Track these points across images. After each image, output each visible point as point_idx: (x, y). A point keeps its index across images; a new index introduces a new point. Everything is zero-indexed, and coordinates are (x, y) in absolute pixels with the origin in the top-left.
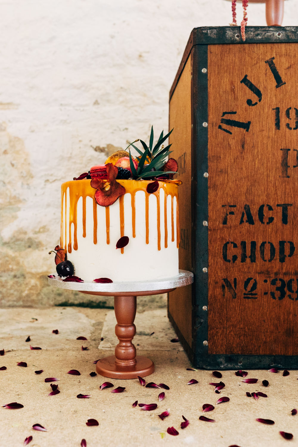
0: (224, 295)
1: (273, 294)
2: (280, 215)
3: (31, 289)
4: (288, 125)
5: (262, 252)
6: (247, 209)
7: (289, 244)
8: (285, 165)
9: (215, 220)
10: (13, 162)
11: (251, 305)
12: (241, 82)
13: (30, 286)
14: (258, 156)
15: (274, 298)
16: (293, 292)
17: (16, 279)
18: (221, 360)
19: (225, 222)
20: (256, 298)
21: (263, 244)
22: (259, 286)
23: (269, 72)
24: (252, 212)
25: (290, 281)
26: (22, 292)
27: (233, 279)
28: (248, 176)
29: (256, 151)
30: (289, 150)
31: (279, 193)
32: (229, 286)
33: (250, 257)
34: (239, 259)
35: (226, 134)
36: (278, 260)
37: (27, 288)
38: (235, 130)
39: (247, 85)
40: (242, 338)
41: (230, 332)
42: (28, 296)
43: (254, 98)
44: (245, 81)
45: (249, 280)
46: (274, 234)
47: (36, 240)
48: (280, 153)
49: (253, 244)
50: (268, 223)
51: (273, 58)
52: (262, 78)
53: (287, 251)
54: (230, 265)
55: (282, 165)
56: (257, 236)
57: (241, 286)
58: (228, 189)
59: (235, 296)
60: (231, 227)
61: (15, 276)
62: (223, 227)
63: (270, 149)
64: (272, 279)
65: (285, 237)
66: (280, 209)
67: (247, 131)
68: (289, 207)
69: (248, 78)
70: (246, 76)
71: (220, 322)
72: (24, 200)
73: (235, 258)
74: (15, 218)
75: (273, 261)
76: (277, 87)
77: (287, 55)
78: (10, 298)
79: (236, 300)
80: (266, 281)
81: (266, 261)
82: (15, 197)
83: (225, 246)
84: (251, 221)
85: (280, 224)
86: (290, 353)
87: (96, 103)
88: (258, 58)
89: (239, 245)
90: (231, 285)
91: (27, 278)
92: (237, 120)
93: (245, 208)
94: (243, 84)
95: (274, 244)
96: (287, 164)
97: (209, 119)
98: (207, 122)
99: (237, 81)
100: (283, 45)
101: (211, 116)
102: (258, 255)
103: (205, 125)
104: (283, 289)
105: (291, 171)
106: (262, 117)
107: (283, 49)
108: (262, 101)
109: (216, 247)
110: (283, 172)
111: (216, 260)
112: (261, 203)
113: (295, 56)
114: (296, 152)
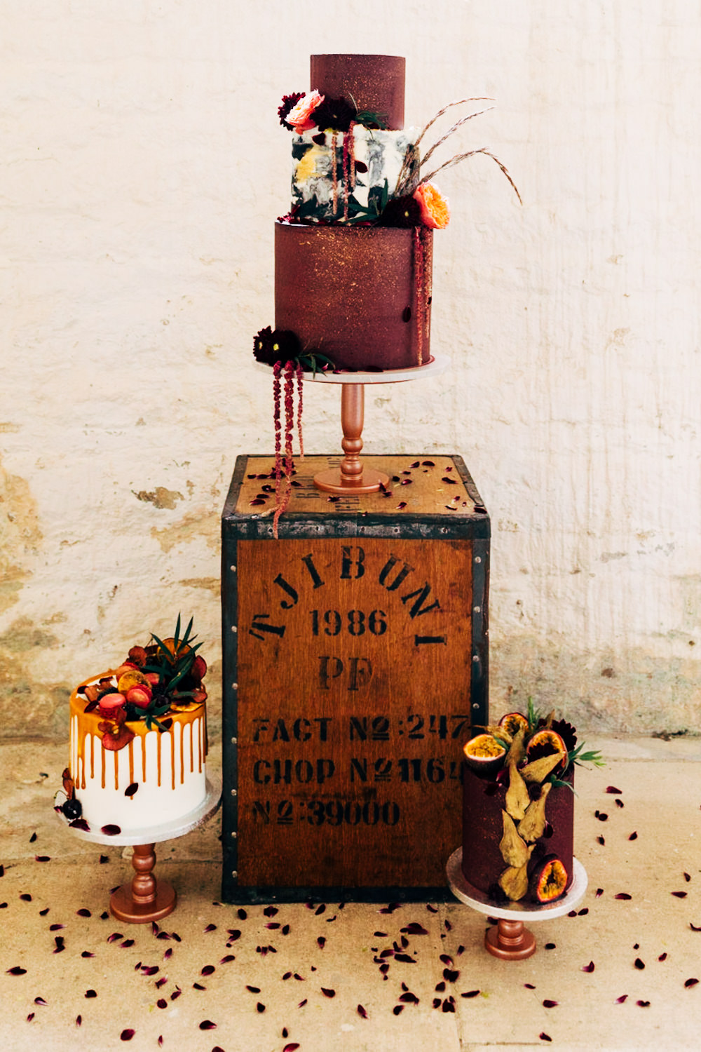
0: (255, 820)
1: (310, 819)
2: (318, 730)
3: (39, 710)
4: (327, 630)
5: (298, 773)
6: (281, 723)
7: (328, 764)
8: (324, 674)
9: (246, 736)
10: (11, 515)
11: (285, 831)
13: (38, 706)
14: (294, 664)
15: (311, 822)
16: (333, 816)
17: (16, 695)
18: (252, 892)
19: (256, 738)
20: (292, 823)
21: (299, 763)
22: (296, 810)
23: (306, 570)
24: (286, 727)
25: (331, 804)
26: (26, 714)
27: (265, 802)
28: (282, 688)
29: (291, 660)
30: (328, 658)
31: (317, 706)
32: (262, 810)
33: (285, 777)
34: (272, 779)
35: (258, 640)
36: (316, 781)
37: (34, 709)
38: (268, 635)
39: (281, 585)
40: (276, 868)
41: (262, 861)
42: (33, 720)
43: (289, 600)
44: (279, 580)
45: (283, 803)
46: (311, 752)
47: (48, 634)
48: (318, 662)
49: (288, 763)
50: (305, 740)
51: (311, 555)
52: (299, 577)
53: (326, 771)
54: (263, 786)
55: (320, 674)
56: (292, 754)
57: (274, 810)
58: (260, 701)
59: (267, 821)
60: (263, 744)
61: (15, 690)
62: (254, 744)
63: (306, 656)
64: (308, 802)
65: (323, 755)
66: (318, 724)
67: (282, 636)
68: (328, 722)
69: (282, 577)
70: (280, 575)
71: (251, 850)
72: (29, 572)
73: (267, 778)
74: (15, 600)
75: (310, 782)
76: (315, 587)
77: (327, 551)
78: (7, 724)
79: (269, 825)
81: (302, 782)
82: (14, 568)
83: (257, 766)
84: (285, 737)
85: (318, 741)
86: (330, 884)
87: (141, 422)
88: (294, 555)
89: (272, 764)
91: (33, 692)
92: (270, 624)
93: (279, 723)
94: (277, 584)
95: (312, 763)
96: (326, 673)
97: (239, 623)
98: (236, 626)
99: (270, 582)
100: (322, 540)
101: (240, 620)
102: (294, 775)
103: (234, 629)
104: (321, 812)
105: (330, 682)
106: (298, 622)
107: (322, 545)
108: (298, 603)
109: (246, 767)
110: (321, 683)
111: (245, 781)
112: (297, 717)
113: (335, 553)
114: (335, 661)
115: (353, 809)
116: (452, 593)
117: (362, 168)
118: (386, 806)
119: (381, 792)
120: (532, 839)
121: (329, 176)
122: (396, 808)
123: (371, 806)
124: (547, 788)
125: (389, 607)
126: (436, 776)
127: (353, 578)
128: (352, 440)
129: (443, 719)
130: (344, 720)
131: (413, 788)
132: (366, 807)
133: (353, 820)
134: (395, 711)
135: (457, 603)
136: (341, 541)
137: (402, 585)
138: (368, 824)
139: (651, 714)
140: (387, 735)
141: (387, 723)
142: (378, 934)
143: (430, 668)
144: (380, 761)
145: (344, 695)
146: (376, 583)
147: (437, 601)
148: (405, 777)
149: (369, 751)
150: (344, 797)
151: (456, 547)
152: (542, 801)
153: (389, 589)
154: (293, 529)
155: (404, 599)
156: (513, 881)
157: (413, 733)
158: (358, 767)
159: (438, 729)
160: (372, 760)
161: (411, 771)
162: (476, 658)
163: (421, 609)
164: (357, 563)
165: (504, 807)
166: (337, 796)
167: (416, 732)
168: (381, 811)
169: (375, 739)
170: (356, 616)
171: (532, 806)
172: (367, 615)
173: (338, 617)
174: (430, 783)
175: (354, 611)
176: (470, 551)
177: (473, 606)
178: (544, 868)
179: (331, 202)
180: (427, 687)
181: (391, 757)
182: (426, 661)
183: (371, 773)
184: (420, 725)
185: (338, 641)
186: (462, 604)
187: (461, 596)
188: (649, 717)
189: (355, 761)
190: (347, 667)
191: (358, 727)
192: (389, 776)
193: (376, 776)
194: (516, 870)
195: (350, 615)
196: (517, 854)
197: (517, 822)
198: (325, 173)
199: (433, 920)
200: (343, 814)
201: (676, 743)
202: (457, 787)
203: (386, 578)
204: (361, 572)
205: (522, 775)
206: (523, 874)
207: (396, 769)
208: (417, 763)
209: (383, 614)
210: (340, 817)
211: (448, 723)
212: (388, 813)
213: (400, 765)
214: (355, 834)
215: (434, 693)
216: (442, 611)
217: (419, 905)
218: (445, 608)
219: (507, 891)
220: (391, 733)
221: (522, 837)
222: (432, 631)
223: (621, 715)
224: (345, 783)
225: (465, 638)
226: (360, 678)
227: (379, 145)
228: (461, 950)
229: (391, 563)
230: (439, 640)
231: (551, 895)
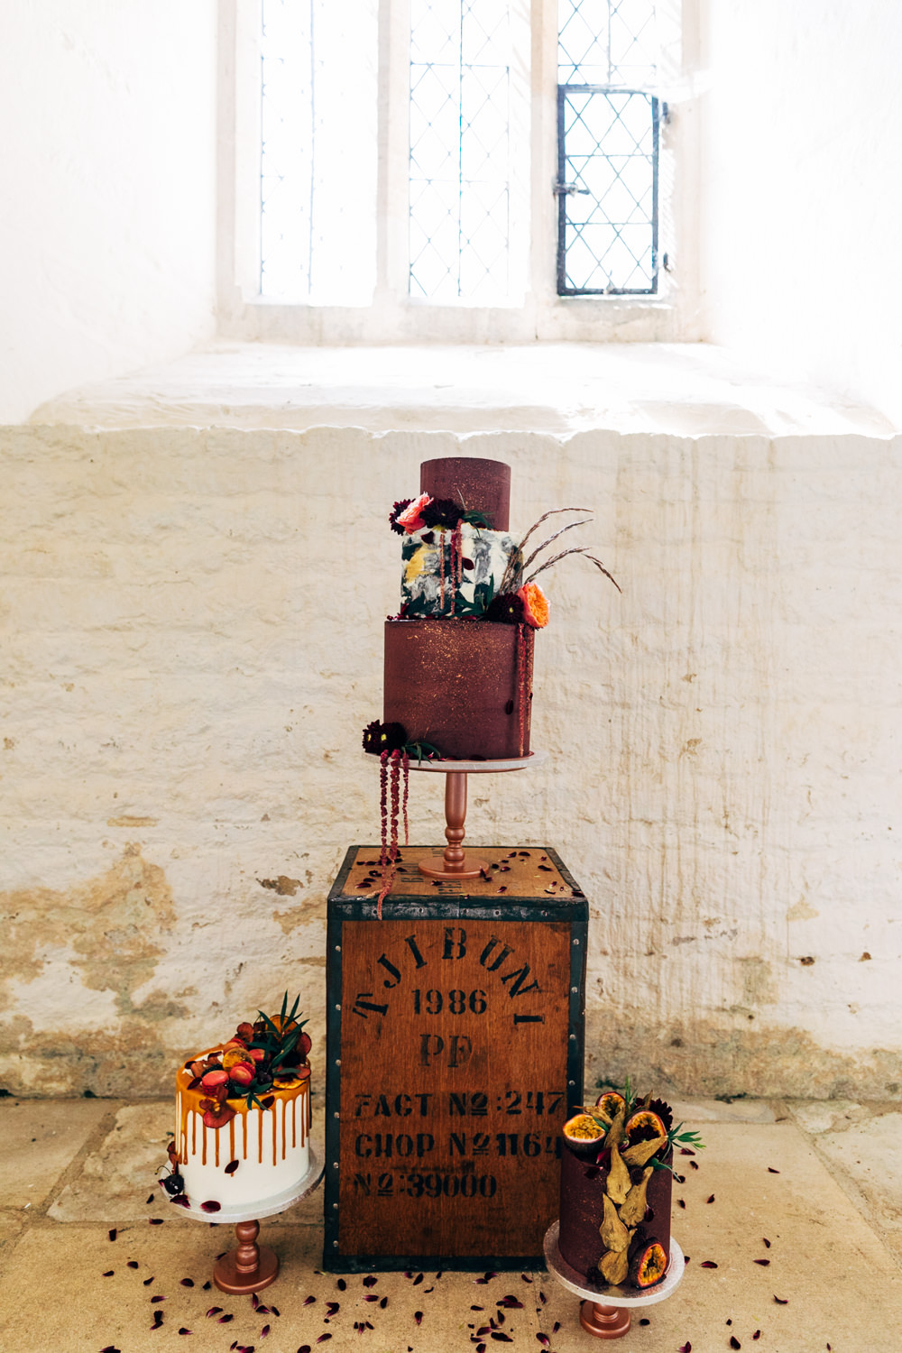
0: (356, 1192)
1: (410, 1192)
2: (419, 1106)
4: (428, 1009)
5: (399, 1146)
6: (383, 1099)
7: (428, 1138)
8: (425, 1052)
9: (348, 1111)
10: (148, 899)
11: (385, 1202)
12: (379, 962)
13: (170, 1069)
14: (396, 1041)
15: (411, 1195)
16: (431, 1188)
18: (353, 1262)
19: (358, 1113)
20: (392, 1195)
21: (400, 1137)
22: (395, 1183)
23: (409, 951)
24: (387, 1102)
25: (429, 1177)
26: (159, 1077)
27: (366, 1175)
28: (384, 1065)
29: (394, 1036)
30: (430, 1036)
31: (418, 1082)
32: (362, 1181)
33: (386, 1151)
34: (374, 1153)
35: (360, 1018)
36: (416, 1155)
38: (370, 1014)
39: (384, 965)
40: (376, 1238)
41: (363, 1231)
43: (392, 980)
44: (383, 960)
45: (384, 1176)
46: (412, 1126)
47: (180, 1006)
48: (420, 1040)
49: (389, 1137)
50: (405, 1115)
51: (414, 936)
52: (402, 957)
53: (426, 1146)
54: (364, 1159)
55: (422, 1051)
56: (394, 1129)
57: (375, 1182)
58: (362, 1078)
59: (368, 1193)
60: (365, 1119)
62: (357, 1119)
63: (408, 1033)
64: (408, 1175)
65: (424, 1130)
66: (418, 1100)
67: (384, 1015)
68: (428, 1098)
69: (386, 957)
70: (384, 955)
71: (352, 1221)
72: (164, 950)
73: (369, 1152)
74: (150, 975)
75: (410, 1156)
76: (417, 967)
77: (430, 933)
78: (142, 1086)
79: (369, 1197)
80: (402, 1177)
81: (402, 1155)
82: (150, 947)
83: (358, 1141)
84: (387, 1113)
85: (418, 1116)
86: (428, 1253)
87: (265, 818)
88: (398, 936)
89: (373, 1138)
90: (364, 1182)
91: (166, 1057)
92: (373, 1002)
93: (381, 1098)
94: (380, 964)
95: (412, 1138)
96: (426, 1051)
97: (343, 1001)
98: (341, 1004)
99: (374, 961)
100: (425, 922)
101: (344, 998)
102: (394, 1149)
103: (338, 1006)
104: (421, 1185)
105: (431, 1059)
106: (400, 1001)
107: (425, 926)
108: (401, 983)
109: (348, 1141)
110: (422, 1060)
111: (348, 1154)
112: (398, 1092)
113: (438, 934)
114: (436, 1039)
115: (452, 1182)
116: (551, 974)
117: (468, 564)
118: (483, 1179)
119: (478, 1166)
120: (633, 1224)
121: (437, 573)
122: (493, 1182)
123: (469, 1180)
124: (649, 1172)
125: (489, 987)
126: (532, 1150)
127: (455, 959)
128: (455, 829)
129: (540, 1096)
130: (444, 1097)
131: (510, 1162)
132: (464, 1180)
133: (451, 1193)
134: (493, 1088)
135: (555, 983)
136: (444, 923)
137: (503, 966)
138: (466, 1196)
139: (714, 1079)
140: (486, 1110)
141: (485, 1099)
142: (475, 1308)
143: (528, 1046)
144: (478, 1136)
145: (444, 1073)
146: (476, 964)
147: (536, 981)
148: (502, 1151)
149: (468, 1126)
150: (444, 1170)
151: (555, 929)
152: (644, 1186)
153: (489, 969)
154: (397, 910)
155: (504, 980)
156: (613, 1265)
157: (511, 1109)
158: (457, 1141)
159: (535, 1105)
160: (470, 1134)
161: (508, 1145)
162: (572, 1036)
163: (520, 989)
164: (459, 944)
165: (605, 1191)
166: (436, 1169)
167: (514, 1108)
168: (478, 1184)
169: (473, 1114)
170: (457, 995)
171: (633, 1191)
172: (468, 995)
173: (439, 996)
174: (527, 1157)
175: (455, 991)
176: (568, 933)
177: (570, 987)
178: (644, 1253)
179: (439, 598)
180: (525, 1065)
181: (489, 1132)
182: (524, 1039)
183: (470, 1147)
184: (518, 1101)
185: (439, 1019)
186: (561, 984)
187: (559, 977)
188: (712, 1082)
189: (454, 1136)
190: (448, 1044)
191: (457, 1102)
192: (486, 1150)
193: (474, 1150)
194: (616, 1255)
195: (452, 995)
196: (618, 1238)
197: (618, 1206)
198: (433, 571)
199: (527, 1291)
200: (442, 1187)
201: (737, 1105)
202: (552, 1161)
203: (487, 959)
204: (463, 953)
205: (623, 1159)
206: (624, 1257)
207: (494, 1144)
208: (514, 1138)
209: (484, 994)
210: (438, 1189)
211: (544, 1099)
212: (484, 1186)
213: (497, 1139)
214: (453, 1206)
215: (531, 1070)
216: (540, 991)
217: (514, 1274)
218: (544, 988)
219: (607, 1275)
220: (490, 1108)
221: (623, 1221)
222: (530, 1011)
223: (687, 1080)
224: (443, 1157)
225: (562, 1017)
226: (459, 1055)
227: (486, 543)
228: (557, 1326)
229: (492, 944)
230: (537, 1019)
231: (651, 1279)
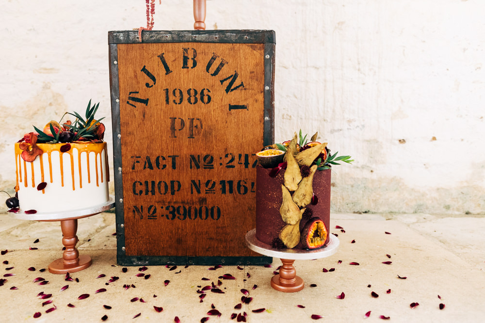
0: (135, 217)
1: (167, 216)
2: (170, 163)
4: (174, 101)
5: (159, 188)
6: (148, 159)
7: (177, 183)
8: (173, 129)
9: (127, 167)
11: (153, 223)
12: (141, 71)
14: (154, 123)
15: (168, 218)
16: (181, 215)
18: (134, 259)
19: (133, 168)
20: (156, 219)
21: (160, 183)
22: (158, 211)
23: (161, 63)
24: (151, 161)
25: (179, 207)
27: (140, 207)
28: (148, 137)
29: (153, 119)
30: (176, 118)
31: (169, 148)
32: (138, 211)
33: (151, 191)
34: (144, 193)
35: (132, 107)
36: (170, 194)
38: (138, 104)
39: (145, 72)
40: (148, 245)
41: (140, 241)
43: (151, 82)
44: (144, 70)
45: (151, 207)
46: (167, 175)
48: (169, 121)
49: (153, 183)
50: (163, 169)
51: (163, 54)
52: (156, 67)
53: (176, 188)
54: (138, 196)
55: (171, 129)
56: (155, 178)
57: (146, 211)
58: (135, 145)
59: (142, 218)
60: (137, 171)
62: (132, 171)
63: (162, 117)
64: (166, 206)
65: (174, 178)
66: (170, 159)
67: (147, 105)
68: (176, 158)
69: (146, 68)
70: (145, 66)
71: (133, 235)
73: (141, 192)
75: (166, 194)
76: (166, 74)
77: (173, 51)
79: (143, 220)
80: (162, 208)
81: (162, 194)
83: (134, 185)
84: (151, 167)
85: (171, 169)
86: (180, 255)
88: (153, 54)
89: (143, 183)
90: (139, 210)
92: (139, 98)
93: (147, 158)
94: (143, 72)
95: (167, 182)
96: (174, 128)
97: (121, 97)
98: (119, 99)
99: (139, 70)
100: (170, 44)
101: (121, 95)
102: (156, 190)
103: (117, 101)
104: (174, 212)
105: (177, 133)
106: (156, 96)
107: (170, 47)
108: (156, 84)
109: (128, 185)
110: (172, 134)
111: (128, 194)
112: (158, 155)
113: (178, 52)
114: (180, 120)
115: (193, 211)
116: (251, 78)
118: (212, 209)
119: (209, 200)
120: (303, 205)
122: (219, 210)
123: (204, 209)
124: (314, 169)
125: (212, 86)
126: (242, 191)
127: (190, 68)
128: (199, 23)
129: (247, 156)
130: (186, 157)
131: (229, 198)
132: (201, 209)
133: (193, 217)
134: (217, 152)
135: (255, 84)
136: (182, 45)
137: (220, 73)
138: (202, 219)
139: (352, 203)
140: (213, 165)
141: (212, 158)
142: (204, 279)
143: (238, 125)
144: (208, 182)
145: (186, 141)
146: (204, 72)
147: (242, 83)
148: (224, 191)
149: (202, 176)
150: (188, 203)
151: (254, 48)
152: (311, 178)
153: (212, 75)
154: (152, 37)
155: (222, 82)
156: (290, 234)
157: (228, 165)
158: (195, 185)
159: (243, 162)
160: (204, 181)
161: (227, 188)
162: (267, 118)
163: (232, 88)
164: (192, 59)
165: (283, 183)
166: (183, 202)
167: (230, 164)
168: (210, 212)
169: (205, 168)
170: (192, 92)
171: (303, 182)
172: (199, 92)
173: (181, 93)
174: (239, 195)
175: (190, 89)
176: (262, 51)
177: (264, 86)
178: (312, 224)
180: (237, 136)
181: (215, 179)
182: (236, 120)
183: (203, 189)
184: (233, 160)
185: (181, 108)
186: (258, 85)
187: (257, 80)
188: (352, 205)
189: (193, 182)
190: (188, 124)
191: (194, 161)
192: (214, 190)
193: (206, 190)
194: (292, 227)
195: (189, 91)
196: (292, 214)
197: (292, 193)
199: (239, 272)
200: (187, 213)
201: (364, 216)
202: (255, 197)
203: (211, 69)
204: (195, 64)
205: (297, 160)
206: (297, 229)
207: (218, 187)
208: (231, 183)
209: (209, 91)
210: (185, 215)
211: (249, 158)
212: (214, 213)
213: (220, 184)
214: (194, 225)
215: (240, 140)
216: (245, 89)
217: (233, 267)
218: (247, 87)
219: (285, 242)
220: (215, 164)
221: (297, 203)
222: (239, 102)
223: (339, 204)
224: (187, 195)
225: (260, 106)
226: (195, 131)
228: (255, 287)
229: (213, 59)
230: (243, 107)
231: (316, 244)
